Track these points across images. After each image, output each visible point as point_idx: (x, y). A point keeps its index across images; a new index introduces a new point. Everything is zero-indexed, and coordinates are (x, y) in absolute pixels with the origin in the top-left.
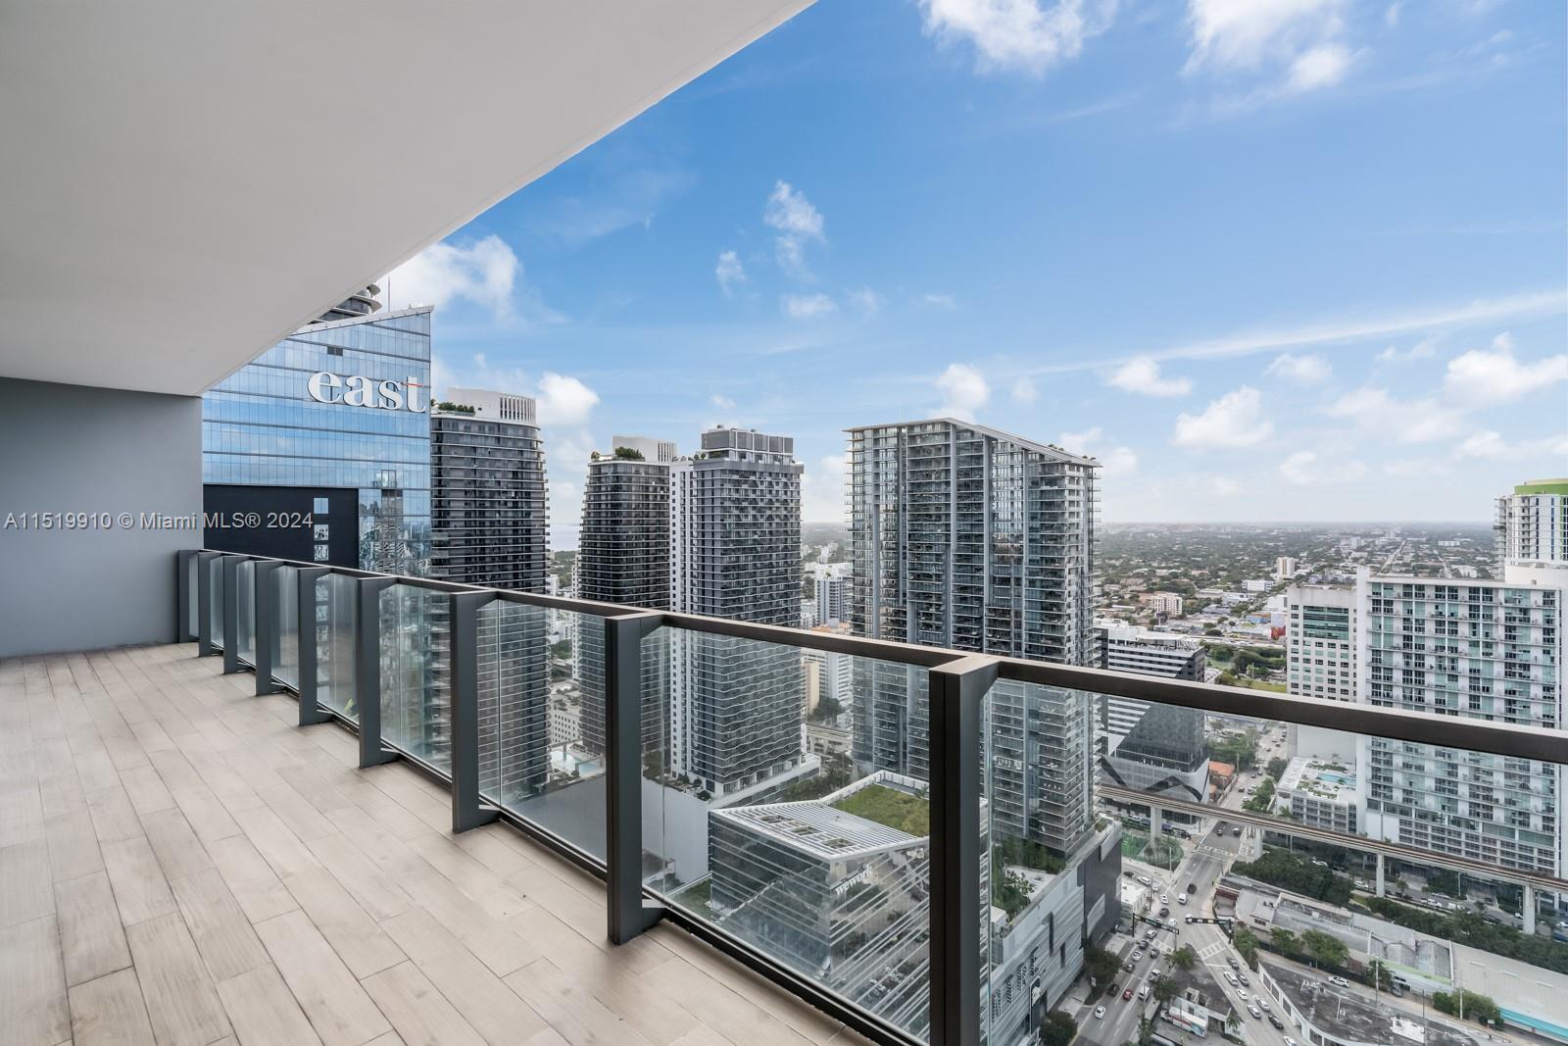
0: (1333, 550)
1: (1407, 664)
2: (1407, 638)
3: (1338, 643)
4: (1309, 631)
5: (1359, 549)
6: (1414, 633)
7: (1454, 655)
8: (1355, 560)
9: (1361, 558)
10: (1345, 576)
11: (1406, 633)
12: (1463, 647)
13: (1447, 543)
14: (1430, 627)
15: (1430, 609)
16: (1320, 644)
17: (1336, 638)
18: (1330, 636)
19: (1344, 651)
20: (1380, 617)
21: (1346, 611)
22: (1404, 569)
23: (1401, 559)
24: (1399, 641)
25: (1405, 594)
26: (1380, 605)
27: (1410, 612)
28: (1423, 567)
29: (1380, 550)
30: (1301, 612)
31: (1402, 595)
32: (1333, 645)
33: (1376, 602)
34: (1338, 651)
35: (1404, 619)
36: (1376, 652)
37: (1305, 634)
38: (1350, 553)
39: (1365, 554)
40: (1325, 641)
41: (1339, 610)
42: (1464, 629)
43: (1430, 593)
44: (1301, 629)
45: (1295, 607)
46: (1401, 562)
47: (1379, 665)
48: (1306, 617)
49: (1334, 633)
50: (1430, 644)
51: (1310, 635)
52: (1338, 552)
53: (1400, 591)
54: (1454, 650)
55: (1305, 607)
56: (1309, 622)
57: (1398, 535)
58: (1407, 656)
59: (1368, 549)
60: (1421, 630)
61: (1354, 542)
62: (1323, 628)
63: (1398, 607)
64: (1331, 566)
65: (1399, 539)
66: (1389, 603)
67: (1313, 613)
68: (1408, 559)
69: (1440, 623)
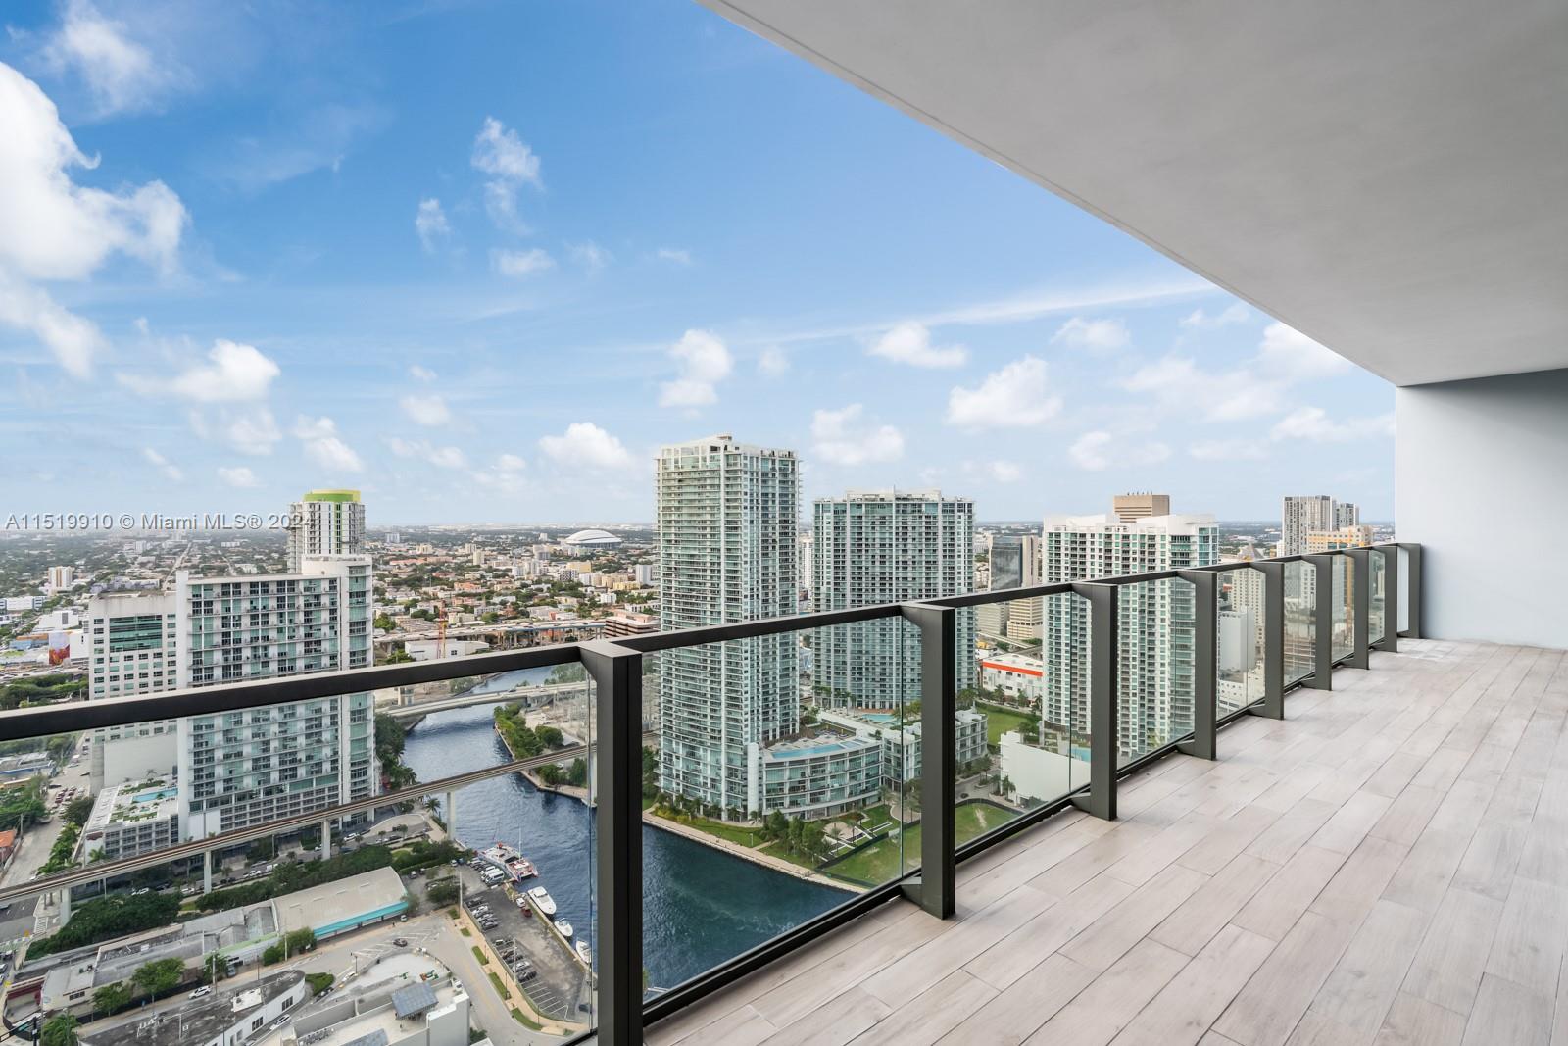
0: (116, 555)
1: (227, 659)
2: (226, 635)
3: (150, 652)
4: (117, 645)
5: (145, 553)
6: (232, 629)
7: (266, 644)
8: (143, 565)
9: (149, 562)
10: (134, 582)
11: (225, 630)
12: (273, 635)
13: (229, 544)
14: (246, 621)
15: (246, 605)
16: (130, 658)
17: (148, 647)
18: (142, 647)
19: (157, 660)
20: (200, 619)
21: (159, 617)
22: (193, 570)
23: (189, 561)
24: (218, 639)
25: (224, 594)
26: (200, 606)
27: (228, 609)
28: (211, 568)
29: (168, 554)
30: (106, 626)
31: (221, 594)
32: (145, 656)
33: (197, 604)
34: (151, 660)
35: (224, 617)
36: (196, 654)
37: (112, 650)
38: (136, 558)
39: (153, 558)
40: (136, 654)
41: (151, 617)
42: (273, 619)
43: (245, 589)
44: (106, 646)
45: (100, 621)
46: (189, 564)
47: (200, 666)
48: (113, 630)
49: (146, 643)
50: (246, 637)
51: (118, 650)
52: (122, 557)
53: (218, 590)
54: (265, 638)
55: (111, 620)
56: (117, 636)
57: (183, 538)
58: (226, 652)
59: (155, 553)
60: (238, 625)
61: (140, 546)
62: (133, 640)
63: (218, 607)
64: (116, 573)
65: (185, 542)
66: (209, 603)
67: (120, 625)
68: (196, 560)
69: (254, 617)
